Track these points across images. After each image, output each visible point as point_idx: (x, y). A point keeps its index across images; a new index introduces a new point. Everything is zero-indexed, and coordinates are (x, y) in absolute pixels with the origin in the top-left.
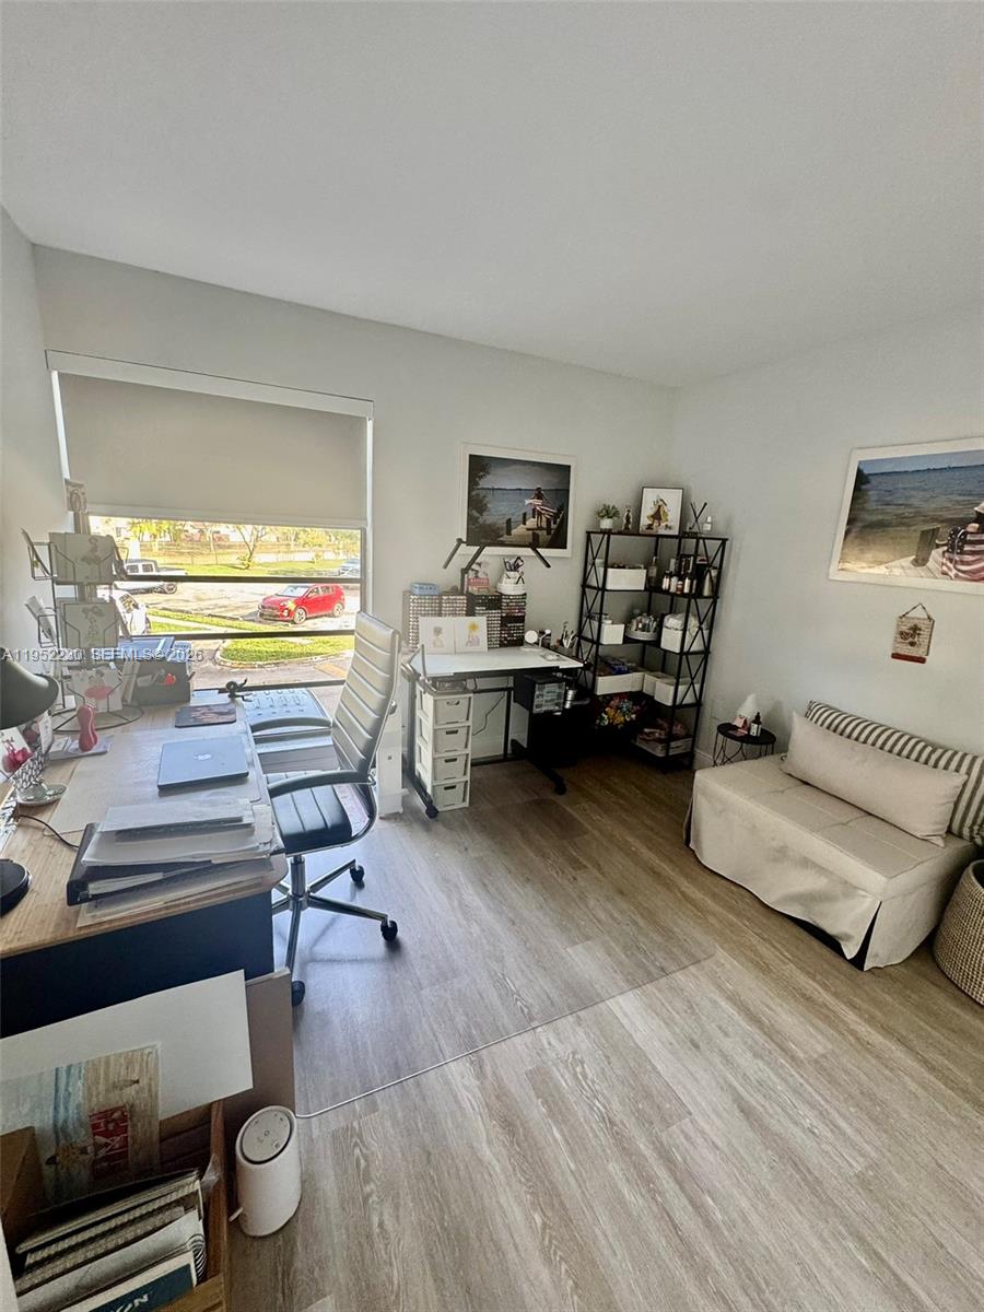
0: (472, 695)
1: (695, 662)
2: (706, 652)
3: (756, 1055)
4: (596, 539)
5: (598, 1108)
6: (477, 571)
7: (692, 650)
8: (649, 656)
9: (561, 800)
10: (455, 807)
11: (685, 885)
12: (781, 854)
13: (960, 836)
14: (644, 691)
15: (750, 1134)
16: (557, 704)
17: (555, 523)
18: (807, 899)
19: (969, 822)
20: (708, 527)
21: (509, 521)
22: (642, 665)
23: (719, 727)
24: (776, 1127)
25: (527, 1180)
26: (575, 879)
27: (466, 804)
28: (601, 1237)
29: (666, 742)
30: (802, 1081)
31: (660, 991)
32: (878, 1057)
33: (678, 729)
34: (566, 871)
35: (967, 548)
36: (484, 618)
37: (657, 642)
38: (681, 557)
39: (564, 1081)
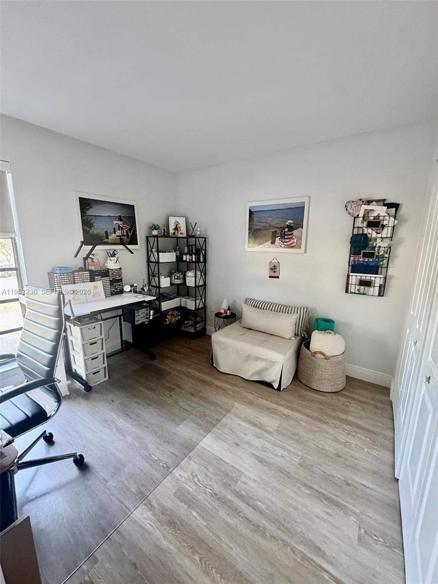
0: (102, 322)
1: (201, 289)
2: (205, 285)
3: (258, 437)
4: (151, 240)
5: (209, 492)
6: (92, 259)
7: (200, 285)
8: (181, 290)
9: (155, 362)
10: (100, 382)
11: (216, 382)
12: (248, 358)
13: (298, 335)
14: (182, 305)
15: (264, 468)
16: (146, 318)
17: (130, 233)
18: (259, 372)
19: (299, 330)
20: (198, 233)
21: (106, 232)
22: (179, 294)
23: (215, 315)
24: (272, 461)
25: (188, 543)
26: (171, 396)
27: (107, 378)
28: (226, 547)
29: (194, 326)
30: (274, 439)
31: (218, 429)
32: (293, 419)
33: (198, 319)
34: (165, 393)
35: (286, 237)
36: (101, 282)
37: (184, 283)
38: (189, 246)
39: (191, 488)
